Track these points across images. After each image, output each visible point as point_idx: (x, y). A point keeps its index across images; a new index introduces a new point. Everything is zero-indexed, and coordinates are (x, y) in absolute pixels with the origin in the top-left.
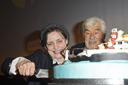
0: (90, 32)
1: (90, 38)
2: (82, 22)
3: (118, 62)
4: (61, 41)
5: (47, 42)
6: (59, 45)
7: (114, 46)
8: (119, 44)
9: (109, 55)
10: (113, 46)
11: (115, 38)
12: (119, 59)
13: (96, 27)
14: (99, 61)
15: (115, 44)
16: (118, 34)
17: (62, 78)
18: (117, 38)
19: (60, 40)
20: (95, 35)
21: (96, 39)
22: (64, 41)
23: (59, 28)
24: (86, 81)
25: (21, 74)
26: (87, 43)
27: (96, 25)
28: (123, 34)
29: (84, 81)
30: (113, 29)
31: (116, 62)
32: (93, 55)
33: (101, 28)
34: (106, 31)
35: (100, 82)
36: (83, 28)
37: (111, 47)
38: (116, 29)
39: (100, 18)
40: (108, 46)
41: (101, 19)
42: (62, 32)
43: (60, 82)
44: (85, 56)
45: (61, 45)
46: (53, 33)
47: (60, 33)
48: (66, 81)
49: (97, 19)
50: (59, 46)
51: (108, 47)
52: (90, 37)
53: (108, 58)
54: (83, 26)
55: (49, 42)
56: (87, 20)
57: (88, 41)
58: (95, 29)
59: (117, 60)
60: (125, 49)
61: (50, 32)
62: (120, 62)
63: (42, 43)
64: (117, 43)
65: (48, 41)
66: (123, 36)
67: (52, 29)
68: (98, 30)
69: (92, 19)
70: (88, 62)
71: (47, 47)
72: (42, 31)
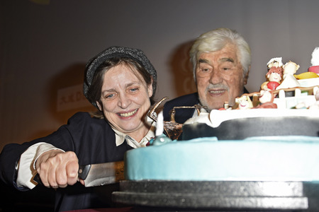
0: (210, 67)
1: (210, 81)
2: (192, 43)
3: (287, 142)
4: (137, 89)
5: (103, 89)
6: (131, 97)
7: (276, 101)
8: (286, 96)
9: (263, 123)
10: (274, 102)
11: (278, 81)
12: (289, 134)
13: (225, 53)
14: (239, 137)
15: (277, 96)
16: (285, 72)
17: (149, 180)
18: (283, 82)
19: (133, 87)
20: (223, 74)
21: (224, 82)
22: (142, 87)
23: (132, 58)
24: (210, 187)
25: (47, 184)
26: (203, 93)
27: (224, 50)
28: (298, 73)
29: (204, 187)
30: (272, 60)
31: (282, 141)
32: (224, 124)
33: (236, 56)
34: (249, 65)
35: (245, 190)
36: (194, 57)
37: (268, 104)
38: (279, 60)
39: (234, 32)
40: (261, 100)
41: (237, 36)
42: (140, 66)
43: (146, 189)
44: (205, 125)
45: (136, 99)
46: (117, 67)
47: (135, 69)
48: (160, 187)
49: (227, 35)
50: (131, 101)
51: (260, 103)
52: (211, 78)
53: (262, 130)
54: (193, 50)
55: (108, 91)
56: (204, 36)
57: (205, 88)
58: (221, 57)
59: (283, 135)
60: (304, 108)
61: (108, 65)
62: (294, 141)
63: (89, 92)
64: (282, 94)
65: (106, 88)
66: (299, 76)
67: (115, 60)
68: (229, 60)
69: (216, 33)
70: (214, 141)
71: (101, 103)
72: (90, 64)
